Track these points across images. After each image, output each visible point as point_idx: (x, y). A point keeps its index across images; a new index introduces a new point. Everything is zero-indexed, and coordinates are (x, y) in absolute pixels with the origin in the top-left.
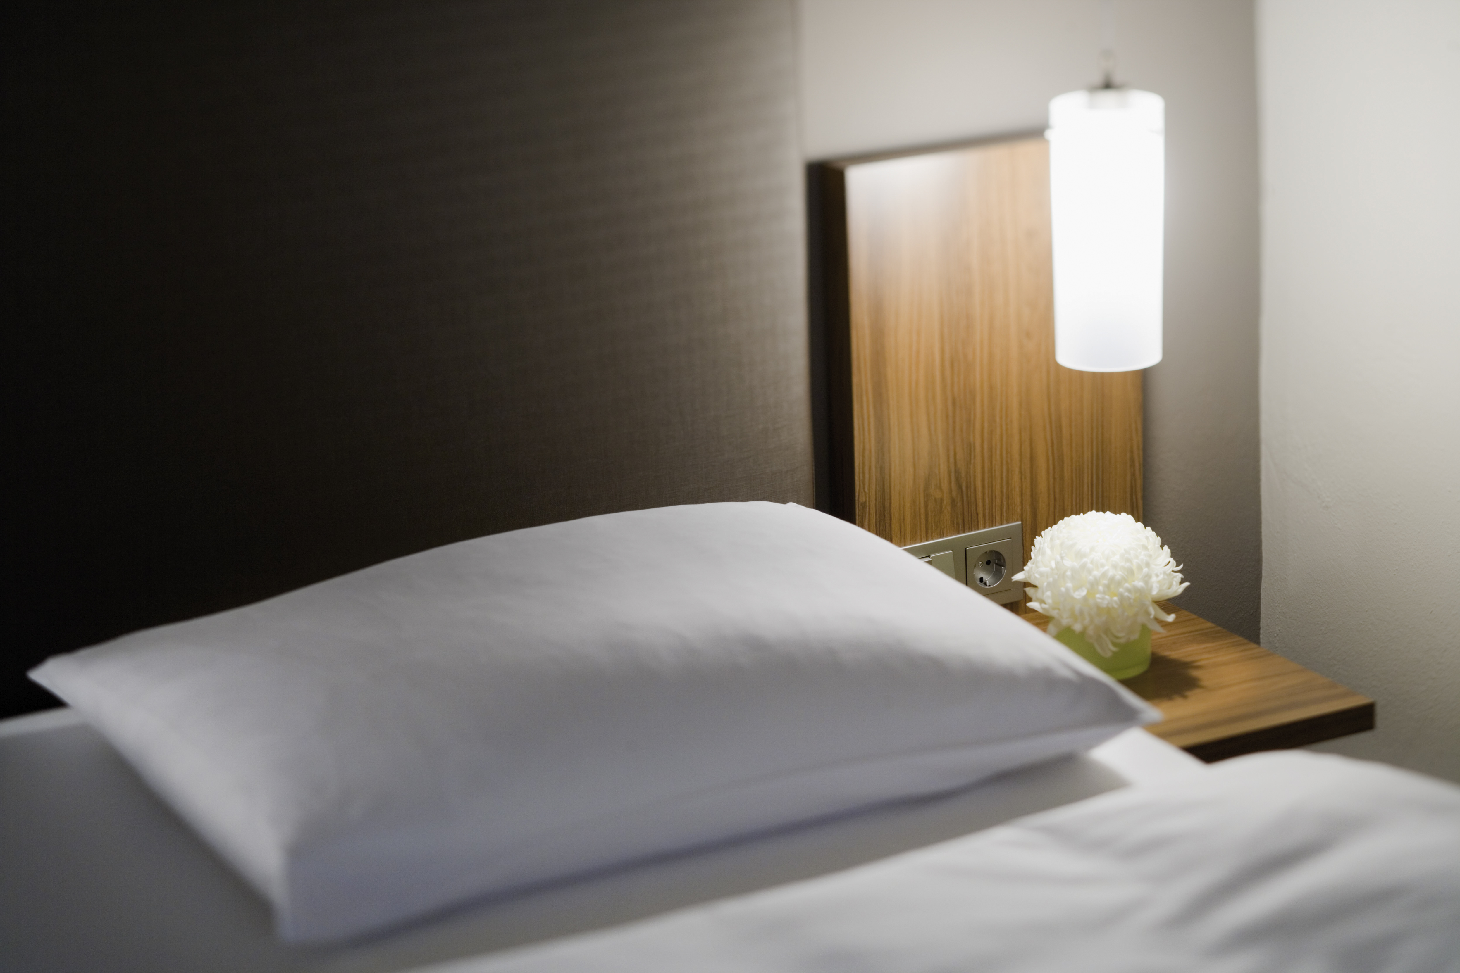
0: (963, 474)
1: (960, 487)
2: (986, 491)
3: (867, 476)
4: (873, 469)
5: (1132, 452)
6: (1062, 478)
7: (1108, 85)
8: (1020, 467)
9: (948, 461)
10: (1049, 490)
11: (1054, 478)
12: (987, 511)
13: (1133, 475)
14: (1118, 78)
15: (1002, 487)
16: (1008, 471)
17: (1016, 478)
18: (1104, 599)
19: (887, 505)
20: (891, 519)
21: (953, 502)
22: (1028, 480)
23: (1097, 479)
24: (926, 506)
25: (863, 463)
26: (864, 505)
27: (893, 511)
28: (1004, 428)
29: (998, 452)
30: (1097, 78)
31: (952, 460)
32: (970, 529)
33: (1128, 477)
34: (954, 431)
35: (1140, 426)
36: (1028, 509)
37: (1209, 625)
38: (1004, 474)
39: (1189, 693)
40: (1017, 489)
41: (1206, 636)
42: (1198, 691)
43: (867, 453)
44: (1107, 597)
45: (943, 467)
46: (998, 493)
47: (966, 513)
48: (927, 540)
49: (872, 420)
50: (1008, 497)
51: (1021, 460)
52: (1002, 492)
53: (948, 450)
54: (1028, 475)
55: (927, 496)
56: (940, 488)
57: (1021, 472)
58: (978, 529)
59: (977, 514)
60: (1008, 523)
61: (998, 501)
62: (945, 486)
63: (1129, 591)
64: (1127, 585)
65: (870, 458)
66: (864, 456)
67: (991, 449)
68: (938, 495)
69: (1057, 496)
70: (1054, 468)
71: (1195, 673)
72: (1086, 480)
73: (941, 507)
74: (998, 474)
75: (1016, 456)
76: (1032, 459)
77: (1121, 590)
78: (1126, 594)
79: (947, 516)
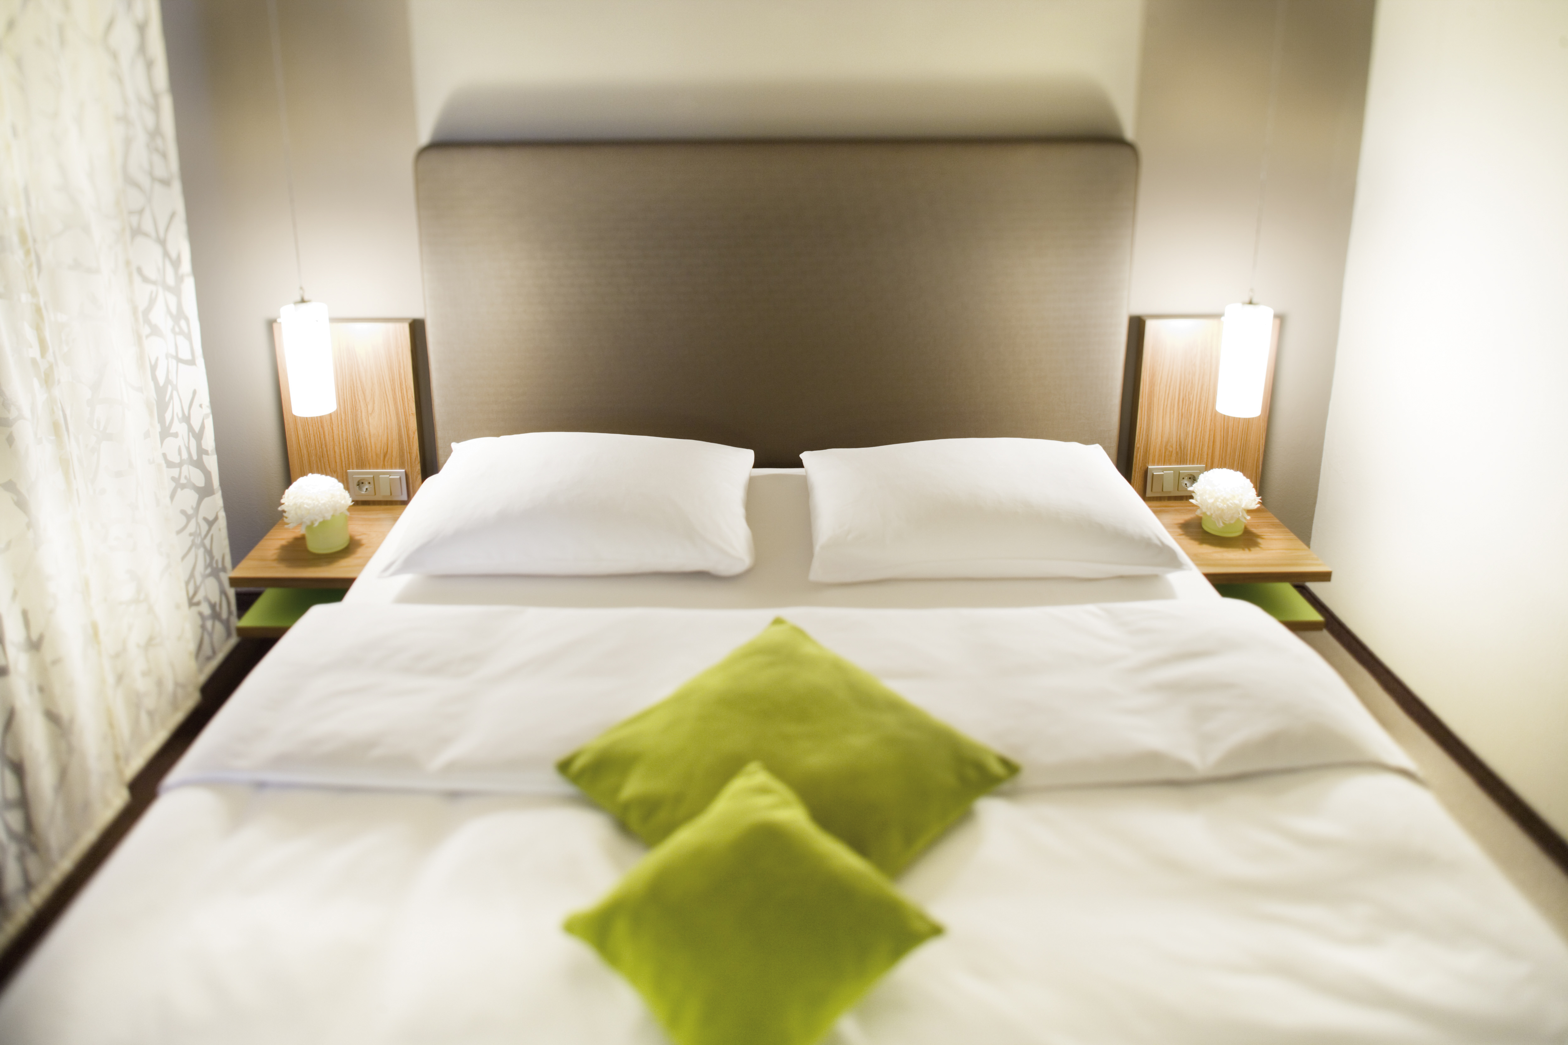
0: (1183, 443)
1: (1181, 448)
2: (1192, 451)
3: (1141, 438)
4: (1144, 435)
5: (1259, 446)
6: (1226, 451)
7: (1251, 303)
8: (1208, 444)
9: (1177, 437)
10: (1220, 455)
11: (1223, 451)
12: (1191, 459)
13: (1259, 455)
14: (1254, 300)
15: (1199, 451)
16: (1202, 445)
17: (1206, 448)
18: (1220, 505)
19: (1148, 449)
20: (1149, 455)
21: (1177, 453)
22: (1211, 450)
23: (1242, 454)
24: (1165, 453)
25: (1140, 432)
26: (1138, 448)
27: (1150, 452)
28: (1203, 428)
29: (1199, 437)
30: (1247, 300)
31: (1178, 437)
32: (1183, 464)
33: (1256, 455)
34: (1181, 426)
35: (1264, 437)
36: (1210, 461)
37: (1278, 521)
38: (1201, 445)
39: (1252, 549)
40: (1206, 453)
41: (1274, 525)
42: (1257, 549)
43: (1142, 429)
44: (1222, 504)
45: (1174, 439)
46: (1197, 452)
47: (1182, 458)
48: (1164, 465)
49: (1146, 416)
50: (1201, 455)
51: (1209, 442)
52: (1199, 452)
53: (1177, 433)
54: (1211, 448)
55: (1166, 449)
56: (1172, 447)
57: (1208, 446)
58: (1186, 465)
59: (1187, 459)
60: (1200, 464)
61: (1197, 456)
62: (1174, 446)
63: (1232, 504)
64: (1231, 501)
65: (1143, 431)
66: (1140, 430)
67: (1196, 436)
68: (1171, 449)
69: (1223, 458)
70: (1223, 447)
71: (1260, 541)
72: (1237, 454)
73: (1172, 454)
74: (1198, 445)
75: (1207, 440)
76: (1214, 442)
77: (1228, 503)
78: (1230, 505)
79: (1173, 458)
